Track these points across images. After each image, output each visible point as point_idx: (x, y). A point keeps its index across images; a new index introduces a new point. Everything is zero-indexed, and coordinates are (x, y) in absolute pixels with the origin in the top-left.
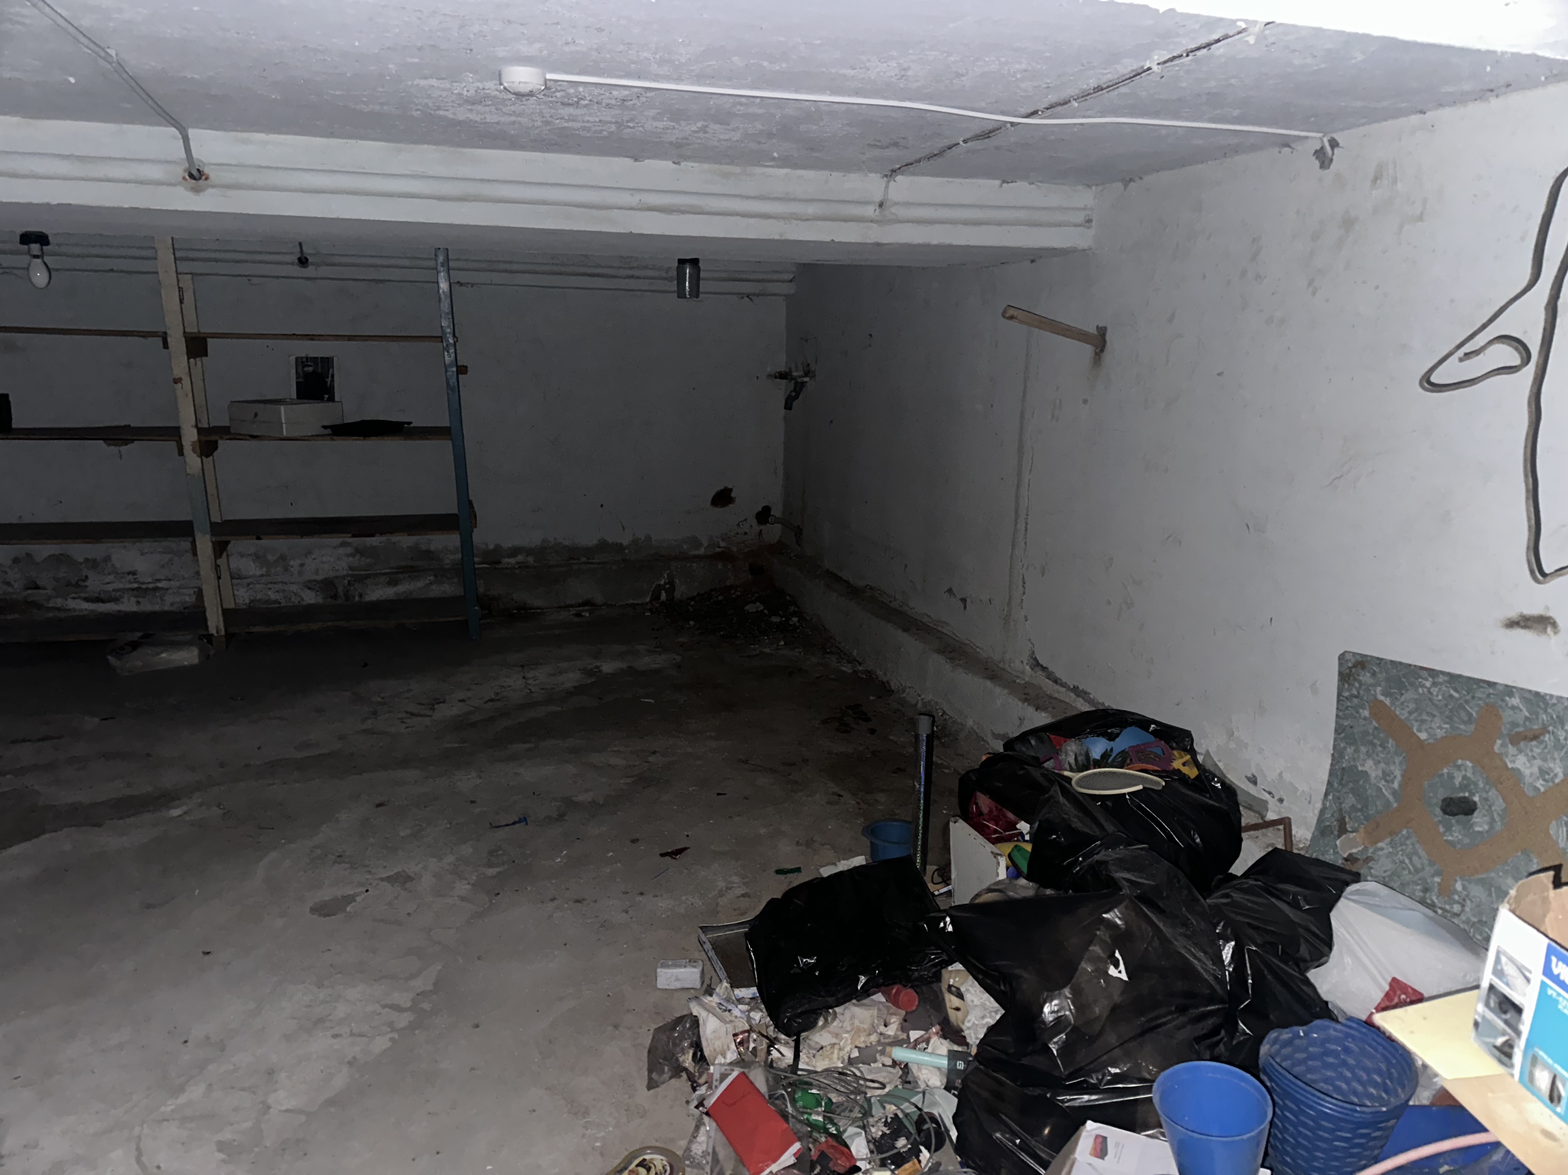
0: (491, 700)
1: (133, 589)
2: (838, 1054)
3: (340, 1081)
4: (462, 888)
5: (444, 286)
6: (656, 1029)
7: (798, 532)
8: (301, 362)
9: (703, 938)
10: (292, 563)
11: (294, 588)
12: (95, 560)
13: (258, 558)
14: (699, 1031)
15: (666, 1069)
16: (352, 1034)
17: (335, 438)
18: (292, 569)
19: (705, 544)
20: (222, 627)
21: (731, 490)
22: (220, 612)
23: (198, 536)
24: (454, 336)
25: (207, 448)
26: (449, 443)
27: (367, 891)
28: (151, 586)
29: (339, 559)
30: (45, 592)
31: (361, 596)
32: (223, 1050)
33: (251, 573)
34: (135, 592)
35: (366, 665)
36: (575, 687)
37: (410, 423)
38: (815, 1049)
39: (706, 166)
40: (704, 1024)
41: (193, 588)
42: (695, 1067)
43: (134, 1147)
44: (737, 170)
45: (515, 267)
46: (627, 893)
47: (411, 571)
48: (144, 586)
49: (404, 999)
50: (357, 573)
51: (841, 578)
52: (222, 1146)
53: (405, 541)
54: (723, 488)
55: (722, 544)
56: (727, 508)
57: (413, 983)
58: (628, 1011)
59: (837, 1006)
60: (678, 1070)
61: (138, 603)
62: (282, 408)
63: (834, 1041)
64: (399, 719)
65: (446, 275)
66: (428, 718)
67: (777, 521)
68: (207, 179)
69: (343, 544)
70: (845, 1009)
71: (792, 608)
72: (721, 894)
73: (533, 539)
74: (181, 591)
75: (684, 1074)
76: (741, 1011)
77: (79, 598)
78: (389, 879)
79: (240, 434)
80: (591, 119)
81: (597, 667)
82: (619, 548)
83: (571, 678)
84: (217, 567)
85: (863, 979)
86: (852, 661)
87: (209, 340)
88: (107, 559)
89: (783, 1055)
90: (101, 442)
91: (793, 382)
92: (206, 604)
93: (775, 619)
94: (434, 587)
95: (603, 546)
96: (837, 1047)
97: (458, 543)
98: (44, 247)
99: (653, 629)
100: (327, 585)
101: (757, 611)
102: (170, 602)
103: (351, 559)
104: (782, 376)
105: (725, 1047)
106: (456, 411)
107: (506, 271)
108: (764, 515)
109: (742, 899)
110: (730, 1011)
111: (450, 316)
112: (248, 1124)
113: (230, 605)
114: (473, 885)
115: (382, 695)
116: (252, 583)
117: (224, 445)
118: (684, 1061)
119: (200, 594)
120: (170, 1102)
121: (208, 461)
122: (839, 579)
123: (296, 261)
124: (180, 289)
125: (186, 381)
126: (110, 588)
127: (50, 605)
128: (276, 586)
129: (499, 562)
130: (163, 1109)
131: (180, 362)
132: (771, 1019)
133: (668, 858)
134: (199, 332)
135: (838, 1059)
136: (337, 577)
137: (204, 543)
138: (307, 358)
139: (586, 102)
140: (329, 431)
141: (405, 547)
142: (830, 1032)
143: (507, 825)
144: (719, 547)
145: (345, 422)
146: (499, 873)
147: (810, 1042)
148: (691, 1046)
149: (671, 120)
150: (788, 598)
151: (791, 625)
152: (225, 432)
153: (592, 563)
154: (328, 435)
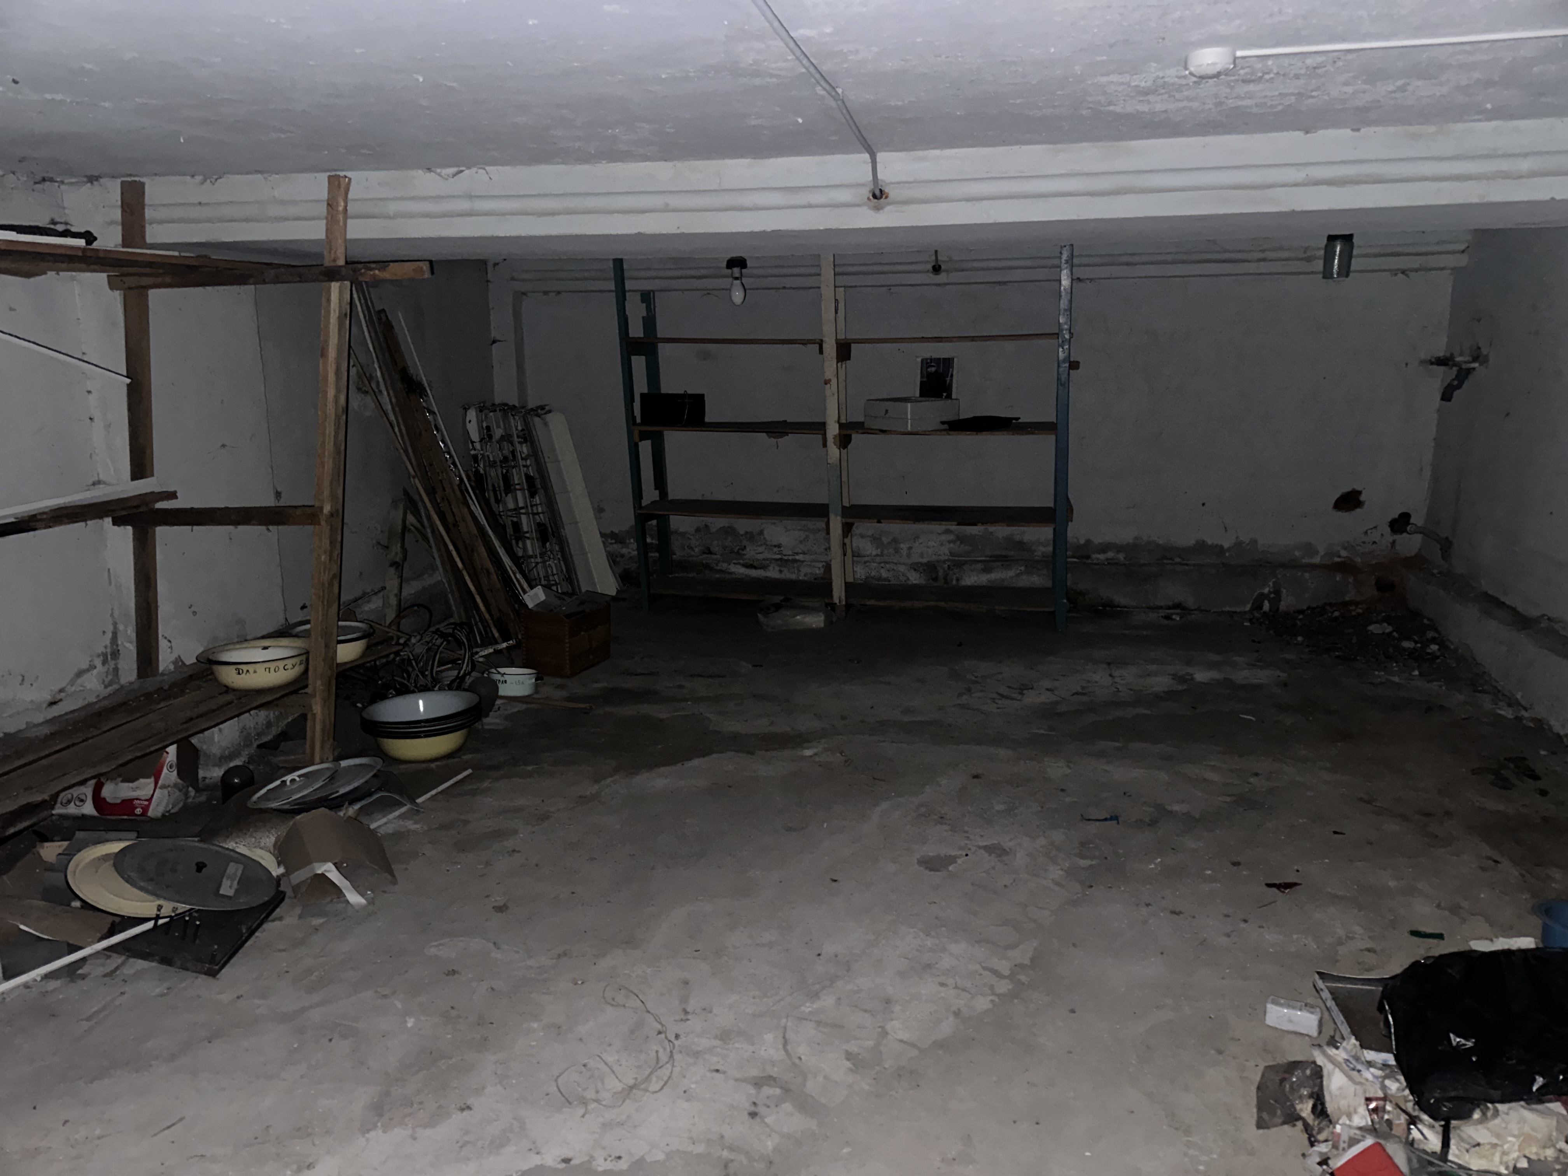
0: (1077, 693)
1: (777, 560)
2: (1501, 1158)
3: (948, 1027)
4: (1056, 872)
5: (1065, 282)
6: (1266, 1067)
7: (1446, 546)
8: (926, 363)
9: (1320, 984)
10: (902, 546)
11: (902, 568)
12: (751, 533)
13: (876, 540)
14: (1322, 1082)
15: (1279, 1112)
16: (956, 987)
17: (950, 432)
18: (902, 551)
19: (1322, 553)
20: (843, 597)
21: (1360, 493)
22: (843, 585)
23: (832, 517)
24: (1070, 332)
25: (844, 441)
26: (1053, 438)
27: (967, 855)
28: (790, 558)
29: (942, 545)
30: (715, 556)
31: (958, 580)
32: (848, 970)
33: (868, 553)
34: (779, 562)
35: (960, 645)
36: (1164, 692)
37: (1018, 419)
38: (1469, 1144)
39: (1391, 129)
40: (1329, 1075)
41: (822, 562)
42: (1314, 1120)
43: (782, 1035)
44: (1431, 129)
45: (1136, 259)
46: (1228, 916)
47: (1004, 560)
48: (786, 558)
49: (1004, 967)
50: (956, 558)
51: (1503, 603)
52: (849, 1056)
53: (1001, 531)
54: (1349, 489)
55: (1344, 553)
56: (1353, 512)
57: (1010, 953)
58: (1232, 1039)
59: (1502, 1102)
60: (1292, 1118)
61: (781, 571)
62: (909, 405)
63: (1495, 1141)
64: (991, 699)
65: (1069, 273)
66: (1018, 702)
67: (1419, 530)
68: (886, 197)
69: (947, 532)
70: (1510, 1109)
71: (1431, 634)
72: (1340, 943)
73: (1125, 535)
74: (813, 564)
75: (1300, 1124)
76: (1373, 1075)
77: (739, 564)
78: (986, 848)
79: (872, 429)
80: (1269, 94)
81: (1188, 674)
82: (1219, 550)
83: (1161, 683)
84: (844, 544)
85: (1540, 1081)
86: (1512, 703)
87: (852, 345)
88: (761, 532)
89: (1425, 1138)
90: (764, 434)
91: (1455, 369)
92: (833, 578)
93: (1407, 644)
94: (1024, 577)
95: (1201, 547)
96: (1499, 1148)
97: (1051, 536)
98: (743, 270)
99: (1254, 641)
100: (930, 568)
101: (1384, 633)
102: (806, 572)
103: (952, 545)
104: (1440, 362)
105: (1352, 1109)
106: (1063, 406)
107: (1127, 264)
108: (1400, 523)
109: (1367, 953)
110: (1359, 1071)
111: (1068, 313)
112: (870, 1043)
113: (850, 579)
114: (1066, 871)
115: (976, 674)
116: (868, 561)
117: (856, 438)
118: (1301, 1110)
119: (828, 567)
120: (808, 1005)
121: (844, 452)
122: (1501, 605)
123: (931, 269)
124: (836, 300)
125: (834, 382)
126: (760, 557)
127: (718, 568)
128: (887, 566)
129: (1088, 557)
130: (803, 1008)
131: (830, 364)
132: (1412, 1093)
133: (1274, 890)
134: (846, 338)
135: (1501, 1163)
136: (938, 561)
137: (836, 523)
138: (931, 359)
139: (1272, 75)
140: (946, 426)
141: (1001, 537)
142: (1488, 1129)
143: (1099, 820)
144: (1339, 556)
145: (961, 418)
146: (1091, 866)
147: (1462, 1134)
148: (1311, 1096)
149: (1365, 82)
150: (1425, 621)
151: (1429, 654)
152: (858, 427)
153: (1187, 565)
154: (944, 430)
